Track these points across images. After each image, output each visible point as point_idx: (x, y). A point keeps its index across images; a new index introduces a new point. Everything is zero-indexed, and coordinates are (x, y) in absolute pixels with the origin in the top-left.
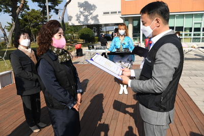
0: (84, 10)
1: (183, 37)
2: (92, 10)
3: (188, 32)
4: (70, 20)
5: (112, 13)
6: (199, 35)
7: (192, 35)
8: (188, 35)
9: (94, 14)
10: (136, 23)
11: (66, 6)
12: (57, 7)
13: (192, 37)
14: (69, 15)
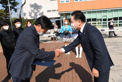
0: (34, 9)
1: (97, 24)
2: (39, 9)
3: (100, 22)
4: (25, 16)
5: (53, 11)
6: (106, 23)
7: (102, 23)
8: (100, 23)
9: (41, 11)
10: (68, 17)
11: (22, 7)
12: (15, 7)
13: (102, 24)
14: (24, 12)
